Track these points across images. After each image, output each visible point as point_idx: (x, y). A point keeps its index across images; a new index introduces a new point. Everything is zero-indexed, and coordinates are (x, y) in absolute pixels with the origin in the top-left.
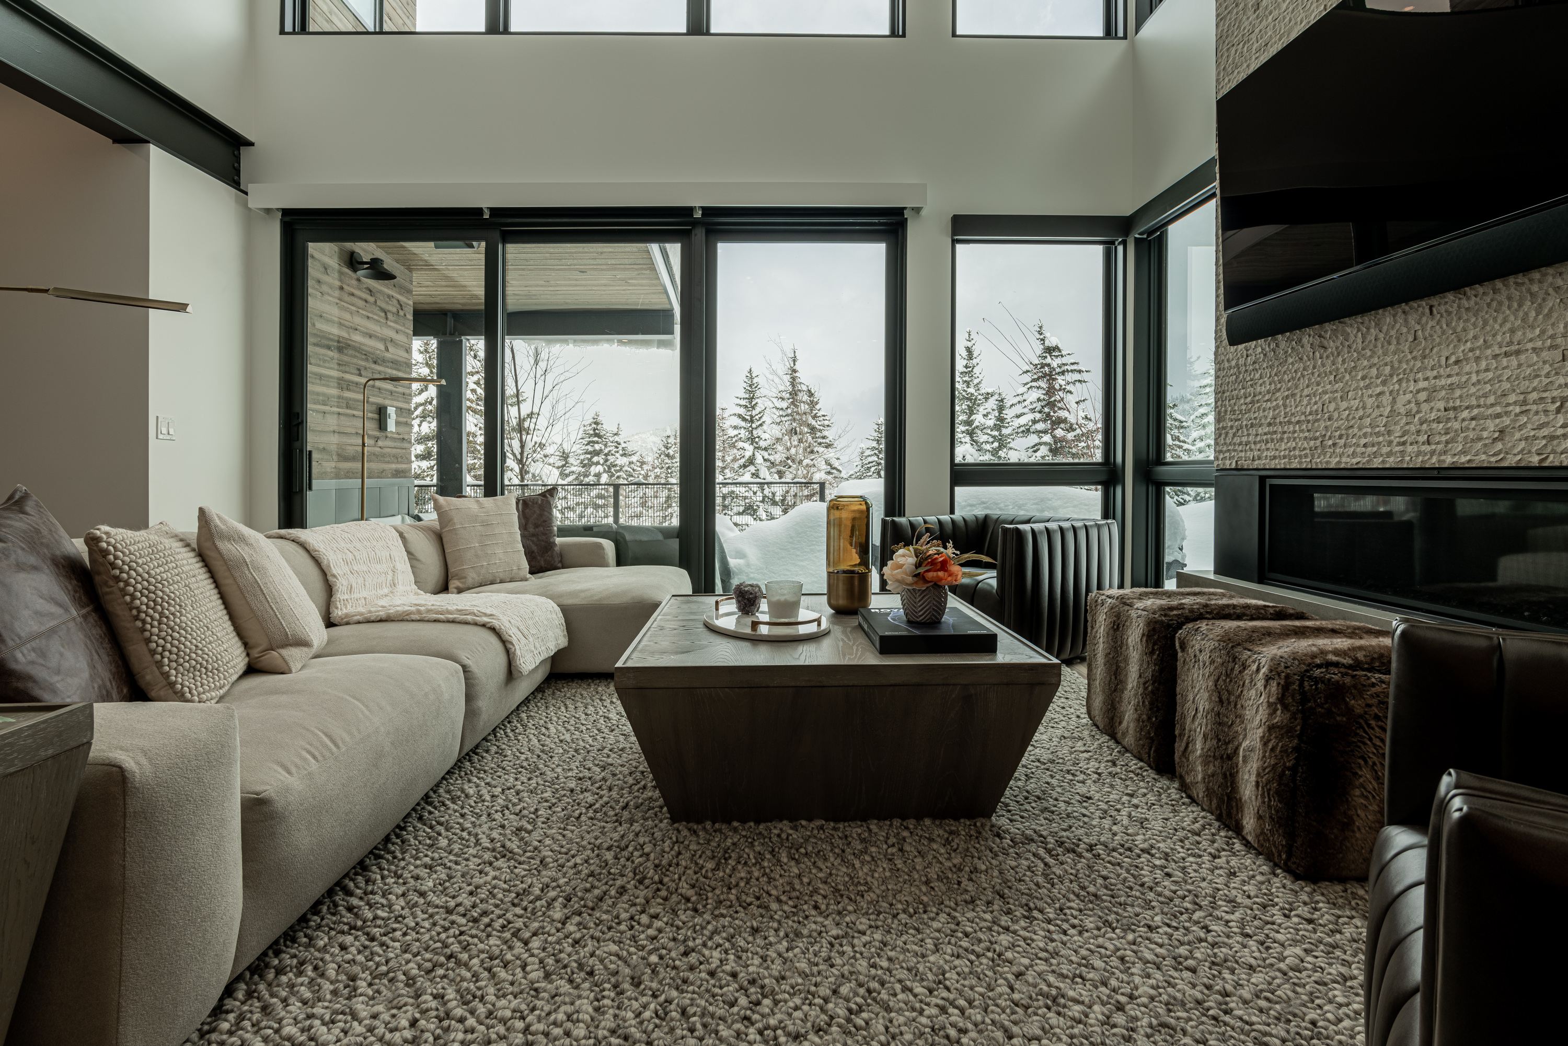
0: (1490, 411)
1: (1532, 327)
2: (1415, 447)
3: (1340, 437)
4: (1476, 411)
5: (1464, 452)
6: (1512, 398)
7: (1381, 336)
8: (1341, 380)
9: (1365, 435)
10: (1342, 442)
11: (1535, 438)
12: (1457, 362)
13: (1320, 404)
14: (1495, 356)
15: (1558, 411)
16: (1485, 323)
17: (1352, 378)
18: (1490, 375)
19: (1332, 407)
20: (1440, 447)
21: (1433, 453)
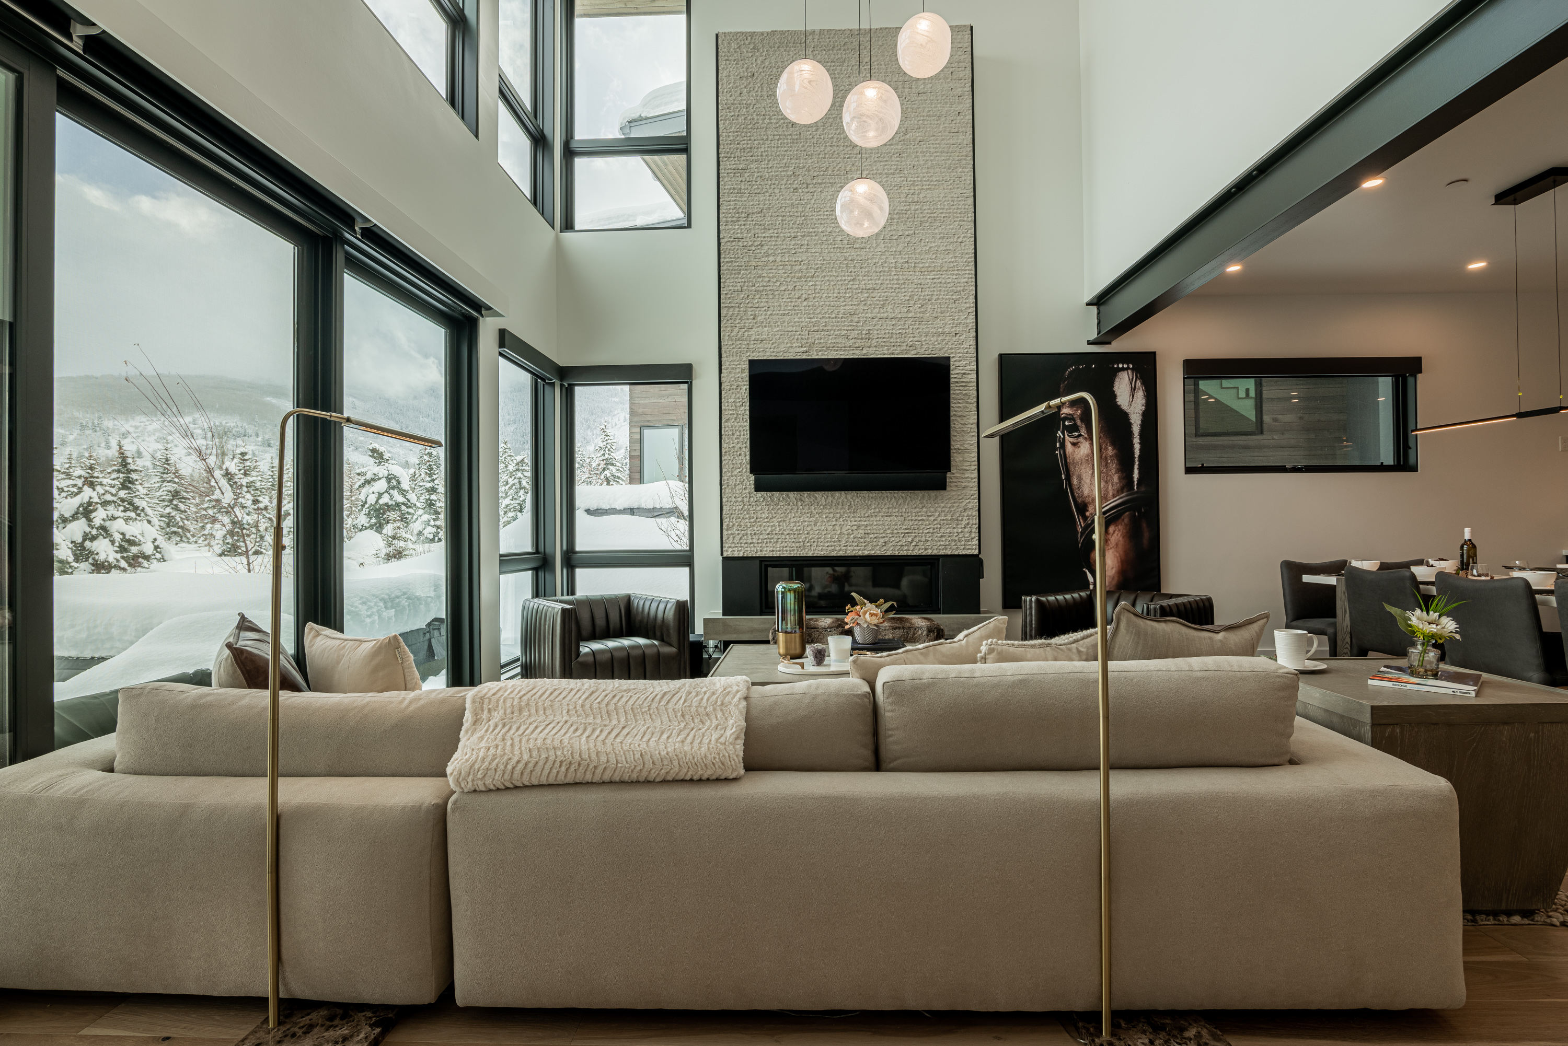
0: (881, 535)
1: (895, 508)
2: (852, 548)
3: (814, 542)
4: (876, 535)
5: (872, 550)
6: (889, 531)
7: (835, 501)
8: (813, 517)
9: (827, 542)
10: (815, 544)
11: (896, 545)
12: (868, 516)
13: (802, 527)
14: (882, 516)
15: (903, 537)
16: (879, 504)
17: (820, 517)
18: (881, 523)
19: (809, 528)
20: (862, 548)
21: (859, 550)
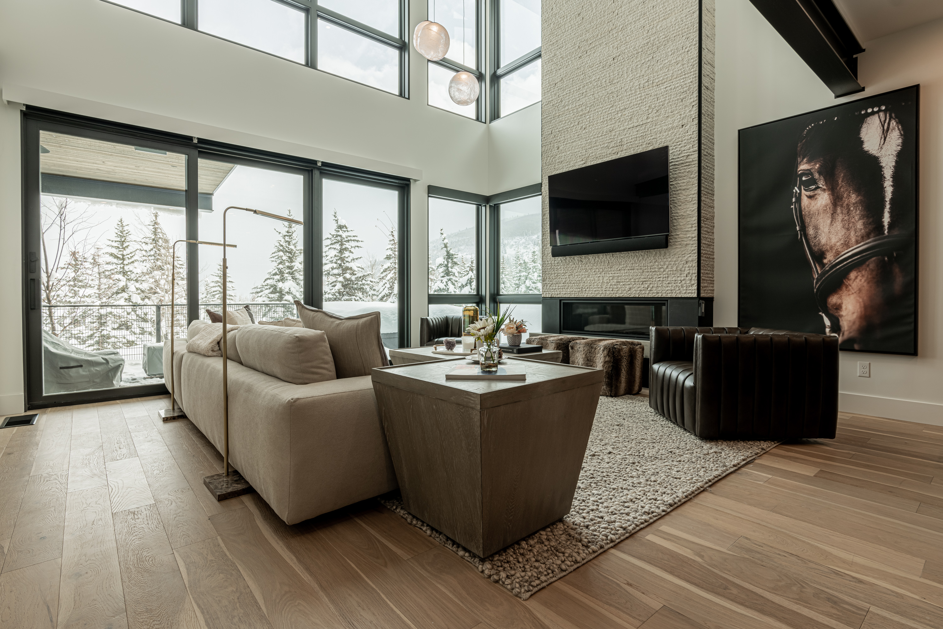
0: (627, 283)
1: (637, 264)
2: (609, 292)
3: (587, 288)
4: (624, 283)
5: (621, 293)
6: (632, 280)
7: (599, 260)
8: (587, 272)
9: (595, 288)
10: (588, 289)
11: (637, 290)
12: (619, 270)
13: (581, 278)
14: (628, 270)
15: (642, 284)
16: (626, 261)
17: (591, 271)
18: (627, 274)
19: (585, 279)
20: (615, 292)
